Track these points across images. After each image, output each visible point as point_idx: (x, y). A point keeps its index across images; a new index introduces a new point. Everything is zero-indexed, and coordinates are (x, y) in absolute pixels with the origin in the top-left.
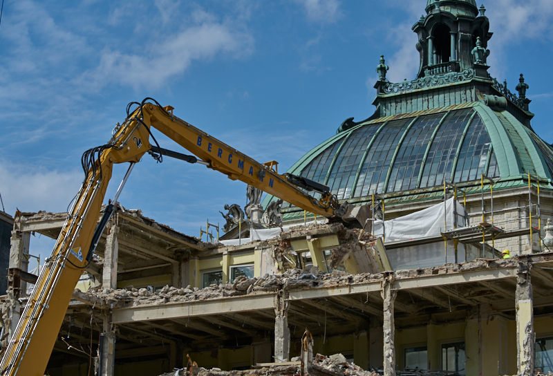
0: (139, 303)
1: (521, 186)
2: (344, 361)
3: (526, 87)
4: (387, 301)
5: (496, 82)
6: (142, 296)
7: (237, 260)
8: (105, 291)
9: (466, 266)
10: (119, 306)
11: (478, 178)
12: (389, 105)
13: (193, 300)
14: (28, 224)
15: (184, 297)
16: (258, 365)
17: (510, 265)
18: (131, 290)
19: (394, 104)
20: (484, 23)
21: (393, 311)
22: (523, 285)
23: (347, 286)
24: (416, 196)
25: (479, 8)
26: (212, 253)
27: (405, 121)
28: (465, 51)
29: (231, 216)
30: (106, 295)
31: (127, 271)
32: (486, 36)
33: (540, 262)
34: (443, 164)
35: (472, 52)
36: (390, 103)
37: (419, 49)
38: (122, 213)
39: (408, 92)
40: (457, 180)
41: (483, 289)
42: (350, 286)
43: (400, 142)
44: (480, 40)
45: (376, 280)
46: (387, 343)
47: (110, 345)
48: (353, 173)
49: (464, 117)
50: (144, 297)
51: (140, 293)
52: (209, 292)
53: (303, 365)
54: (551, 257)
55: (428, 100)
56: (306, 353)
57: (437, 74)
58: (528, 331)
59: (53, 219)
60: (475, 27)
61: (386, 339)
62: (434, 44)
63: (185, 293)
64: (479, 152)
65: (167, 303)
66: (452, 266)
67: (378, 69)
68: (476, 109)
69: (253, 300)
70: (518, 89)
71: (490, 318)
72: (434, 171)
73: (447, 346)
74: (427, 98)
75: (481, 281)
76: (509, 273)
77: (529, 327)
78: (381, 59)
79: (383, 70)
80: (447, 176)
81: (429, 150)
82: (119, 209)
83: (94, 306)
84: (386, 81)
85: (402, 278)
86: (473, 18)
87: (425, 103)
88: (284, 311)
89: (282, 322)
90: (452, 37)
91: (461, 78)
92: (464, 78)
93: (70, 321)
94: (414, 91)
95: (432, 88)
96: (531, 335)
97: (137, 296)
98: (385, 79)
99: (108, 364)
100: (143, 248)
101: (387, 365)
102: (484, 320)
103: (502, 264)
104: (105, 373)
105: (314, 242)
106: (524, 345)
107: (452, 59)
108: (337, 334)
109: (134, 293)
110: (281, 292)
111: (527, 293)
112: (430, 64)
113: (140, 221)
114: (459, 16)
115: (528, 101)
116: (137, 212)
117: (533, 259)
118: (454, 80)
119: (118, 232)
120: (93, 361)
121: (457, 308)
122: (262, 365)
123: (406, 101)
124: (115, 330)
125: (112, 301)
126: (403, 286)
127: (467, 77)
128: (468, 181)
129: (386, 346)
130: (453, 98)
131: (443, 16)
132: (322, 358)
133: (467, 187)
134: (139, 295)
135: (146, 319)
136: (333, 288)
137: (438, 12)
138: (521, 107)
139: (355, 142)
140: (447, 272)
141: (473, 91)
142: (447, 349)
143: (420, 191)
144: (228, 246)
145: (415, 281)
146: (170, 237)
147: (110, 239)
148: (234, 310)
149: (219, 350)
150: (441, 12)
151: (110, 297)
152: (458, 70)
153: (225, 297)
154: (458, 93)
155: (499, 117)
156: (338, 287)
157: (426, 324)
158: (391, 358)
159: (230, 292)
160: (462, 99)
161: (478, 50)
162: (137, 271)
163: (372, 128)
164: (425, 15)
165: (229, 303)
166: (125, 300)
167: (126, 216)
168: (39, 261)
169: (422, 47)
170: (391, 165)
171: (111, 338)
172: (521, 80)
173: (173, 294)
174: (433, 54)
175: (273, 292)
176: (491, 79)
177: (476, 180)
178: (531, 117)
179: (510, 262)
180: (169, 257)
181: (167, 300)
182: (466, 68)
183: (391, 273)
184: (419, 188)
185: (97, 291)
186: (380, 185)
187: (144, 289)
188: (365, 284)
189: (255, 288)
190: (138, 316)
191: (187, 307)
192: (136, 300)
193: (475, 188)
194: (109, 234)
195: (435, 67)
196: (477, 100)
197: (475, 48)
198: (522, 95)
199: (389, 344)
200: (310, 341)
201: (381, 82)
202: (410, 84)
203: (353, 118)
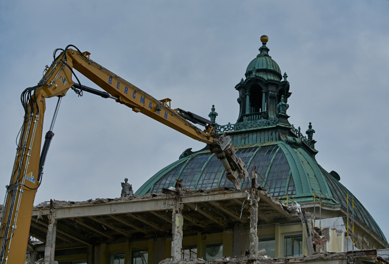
1: (311, 201)
3: (313, 132)
5: (294, 128)
11: (281, 194)
20: (286, 85)
25: (283, 75)
28: (272, 105)
32: (287, 95)
35: (278, 106)
37: (239, 102)
39: (230, 132)
44: (283, 97)
49: (270, 151)
55: (245, 138)
57: (252, 120)
60: (280, 88)
62: (251, 99)
64: (282, 176)
67: (210, 115)
68: (280, 146)
70: (307, 133)
74: (244, 137)
79: (213, 115)
84: (215, 123)
86: (279, 82)
87: (243, 141)
90: (264, 95)
91: (269, 124)
92: (271, 124)
94: (235, 131)
95: (248, 130)
107: (263, 110)
114: (268, 80)
115: (314, 142)
118: (264, 126)
127: (273, 123)
130: (262, 138)
131: (258, 80)
137: (254, 76)
138: (310, 146)
139: (192, 166)
141: (278, 133)
150: (256, 77)
154: (266, 133)
155: (295, 153)
160: (270, 139)
161: (282, 104)
163: (205, 156)
164: (245, 78)
169: (241, 101)
172: (310, 127)
174: (249, 106)
176: (290, 125)
177: (279, 196)
178: (316, 153)
182: (273, 117)
195: (251, 115)
196: (280, 139)
197: (280, 103)
198: (310, 137)
202: (232, 126)
203: (191, 149)
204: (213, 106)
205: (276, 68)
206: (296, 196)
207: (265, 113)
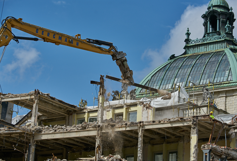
0: (45, 132)
2: (120, 158)
4: (140, 134)
5: (236, 40)
6: (46, 129)
7: (91, 115)
8: (31, 127)
9: (172, 120)
10: (37, 133)
11: (224, 81)
12: (190, 49)
13: (65, 131)
14: (4, 99)
15: (62, 130)
16: (79, 158)
17: (189, 120)
18: (42, 127)
19: (192, 49)
20: (232, 15)
21: (142, 138)
22: (194, 128)
23: (125, 127)
24: (198, 88)
25: (230, 8)
26: (81, 112)
27: (196, 56)
28: (223, 27)
29: (115, 95)
30: (31, 128)
31: (49, 118)
32: (233, 20)
33: (202, 119)
34: (210, 74)
35: (225, 27)
36: (191, 48)
37: (204, 26)
38: (40, 95)
39: (198, 44)
40: (215, 82)
41: (183, 130)
42: (126, 127)
43: (193, 65)
44: (229, 22)
45: (136, 125)
46: (139, 151)
47: (33, 149)
48: (173, 78)
49: (220, 55)
50: (47, 129)
51: (46, 128)
52: (72, 128)
53: (96, 159)
54: (206, 117)
55: (206, 47)
56: (97, 154)
57: (211, 36)
58: (195, 148)
59: (13, 96)
60: (228, 16)
61: (139, 149)
62: (210, 23)
63: (63, 128)
64: (225, 70)
65: (55, 132)
66: (166, 120)
67: (186, 34)
68: (226, 51)
69: (88, 132)
71: (188, 142)
72: (206, 78)
73: (172, 153)
74: (206, 46)
75: (180, 126)
76: (189, 123)
77: (195, 146)
78: (188, 29)
79: (188, 34)
80: (211, 80)
81: (205, 69)
82: (39, 93)
83: (26, 132)
84: (189, 39)
85: (146, 124)
86: (227, 13)
87: (205, 49)
88: (100, 137)
89: (99, 141)
90: (218, 21)
91: (220, 38)
92: (222, 38)
93: (19, 138)
94: (201, 43)
95: (208, 42)
96: (196, 149)
97: (44, 129)
98: (189, 38)
99: (32, 157)
100: (52, 109)
101: (139, 160)
102: (185, 142)
103: (186, 119)
104: (30, 160)
105: (126, 108)
106: (193, 154)
107: (218, 30)
108: (128, 147)
109: (43, 128)
110: (99, 129)
111: (195, 132)
112: (208, 32)
113: (49, 98)
114: (221, 12)
116: (47, 95)
117: (199, 118)
118: (218, 39)
119: (38, 102)
120: (25, 155)
121: (175, 137)
122: (81, 159)
123: (197, 47)
124: (35, 143)
125: (34, 131)
126: (147, 127)
127: (223, 38)
128: (220, 82)
129: (139, 152)
130: (216, 47)
131: (214, 11)
132: (111, 156)
133: (219, 84)
134: (45, 128)
135: (47, 138)
136: (119, 127)
137: (212, 10)
139: (175, 64)
140: (164, 122)
141: (225, 44)
142: (172, 154)
143: (199, 86)
144: (88, 109)
145: (151, 126)
146: (63, 105)
147: (34, 105)
148: (81, 136)
149: (82, 152)
150: (213, 10)
151: (33, 129)
152: (220, 34)
153: (77, 130)
154: (219, 44)
155: (234, 55)
156: (121, 127)
157: (163, 144)
158: (140, 157)
159: (80, 128)
160: (221, 47)
161: (228, 26)
162: (54, 118)
163: (182, 59)
165: (79, 133)
166: (39, 131)
167: (42, 96)
168: (17, 114)
169: (205, 25)
170: (188, 75)
171: (33, 146)
173: (58, 129)
174: (210, 27)
175: (95, 129)
176: (234, 39)
177: (223, 82)
179: (189, 118)
180: (64, 113)
181: (55, 131)
182: (223, 34)
183: (143, 122)
184: (199, 85)
185: (28, 127)
186: (183, 83)
187: (47, 126)
188: (132, 126)
189: (89, 127)
190: (44, 137)
191: (62, 134)
192: (44, 130)
193: (222, 85)
194: (34, 103)
195: (210, 33)
196: (226, 47)
197: (227, 25)
199: (140, 152)
200: (100, 149)
201: (187, 39)
202: (199, 40)
203: (175, 55)
204: (188, 28)
205: (225, 4)
206: (233, 82)
207: (218, 32)
